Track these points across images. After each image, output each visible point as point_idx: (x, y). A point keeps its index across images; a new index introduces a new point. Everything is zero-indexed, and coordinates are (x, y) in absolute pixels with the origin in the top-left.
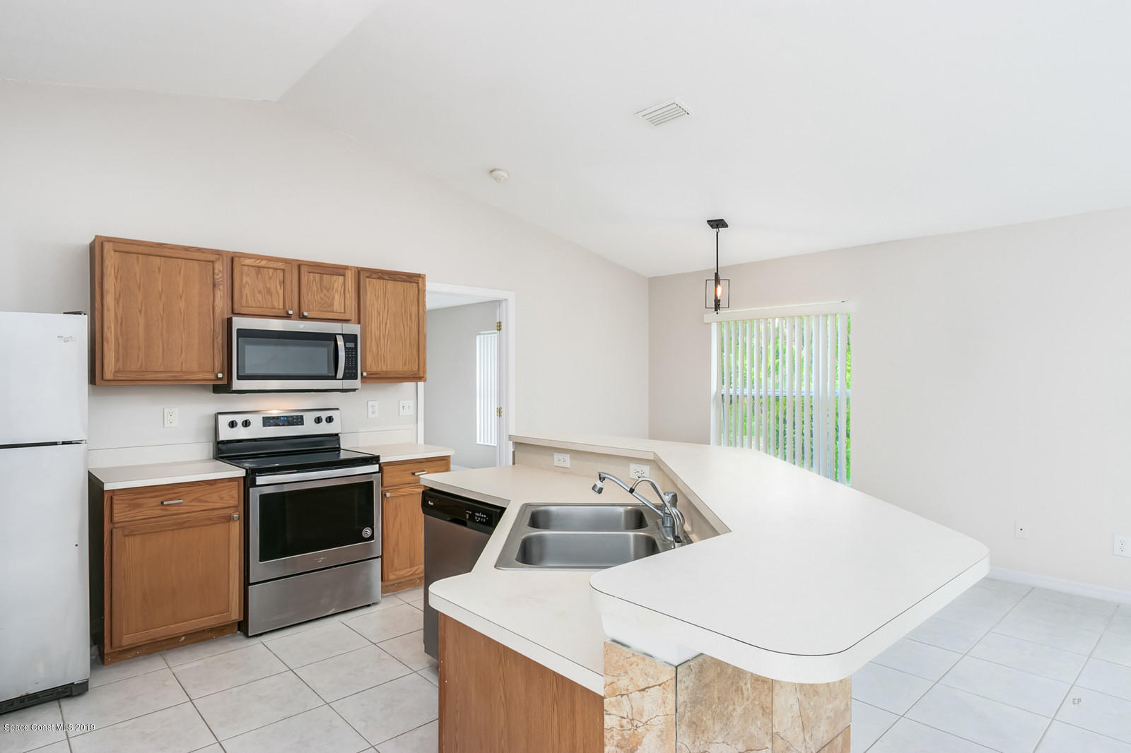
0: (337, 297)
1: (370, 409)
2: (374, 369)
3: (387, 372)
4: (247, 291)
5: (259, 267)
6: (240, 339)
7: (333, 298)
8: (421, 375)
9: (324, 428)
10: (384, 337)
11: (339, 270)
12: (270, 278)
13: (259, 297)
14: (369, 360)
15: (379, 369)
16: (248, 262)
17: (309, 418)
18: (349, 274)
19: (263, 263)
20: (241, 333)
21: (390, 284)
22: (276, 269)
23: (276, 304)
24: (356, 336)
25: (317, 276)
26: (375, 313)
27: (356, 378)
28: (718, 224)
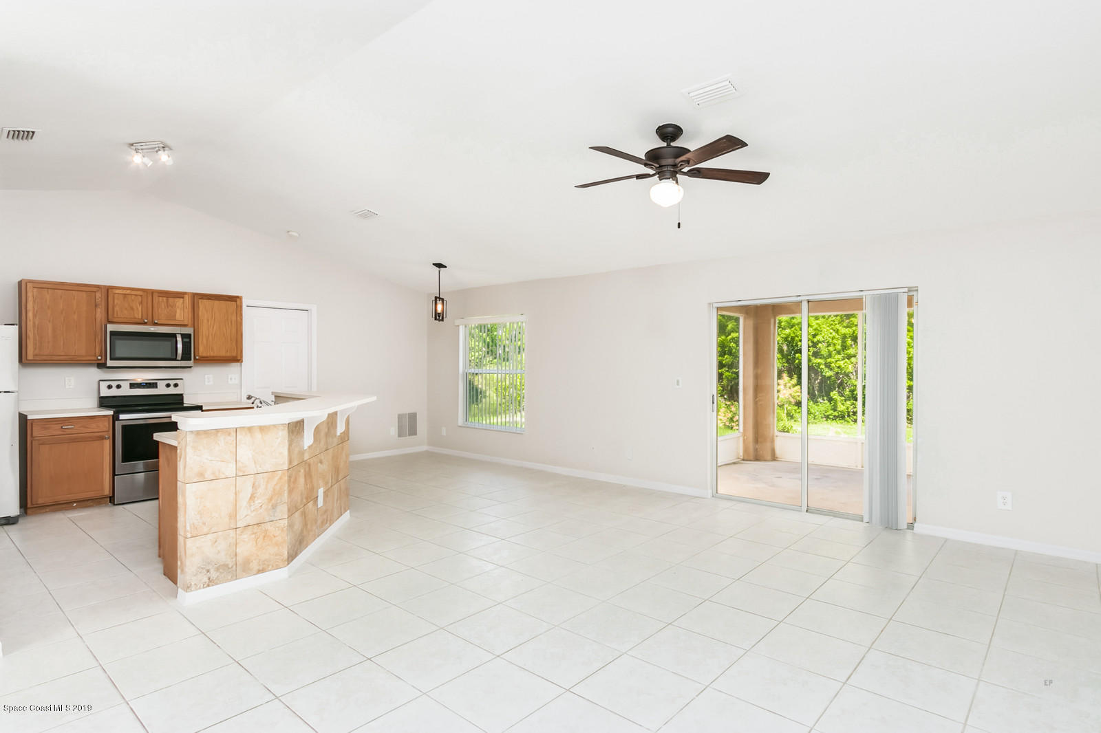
0: (178, 311)
1: (206, 380)
2: (204, 355)
3: (213, 357)
4: (117, 308)
5: (125, 294)
6: (112, 337)
7: (176, 312)
8: (239, 358)
9: (172, 391)
10: (212, 335)
11: (180, 295)
12: (133, 301)
13: (126, 312)
14: (201, 349)
15: (208, 355)
16: (117, 291)
17: (161, 385)
18: (186, 297)
19: (128, 292)
20: (112, 333)
21: (217, 302)
22: (136, 295)
23: (137, 316)
24: (190, 335)
25: (165, 299)
26: (205, 321)
27: (190, 360)
28: (440, 266)
